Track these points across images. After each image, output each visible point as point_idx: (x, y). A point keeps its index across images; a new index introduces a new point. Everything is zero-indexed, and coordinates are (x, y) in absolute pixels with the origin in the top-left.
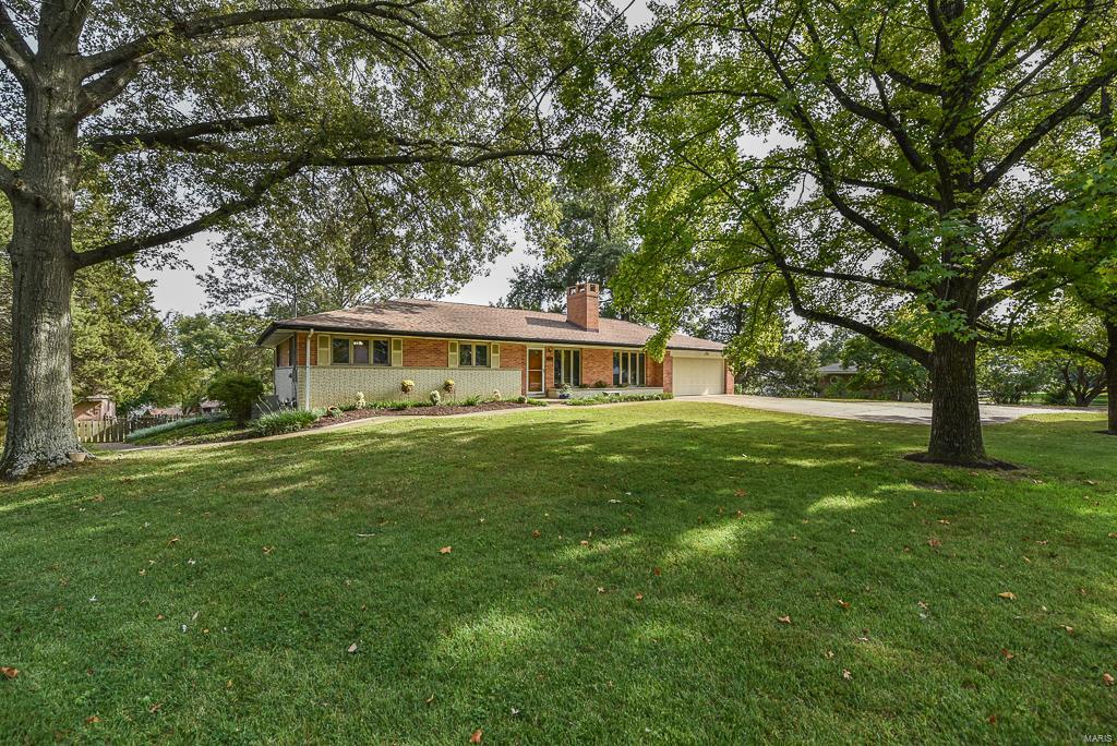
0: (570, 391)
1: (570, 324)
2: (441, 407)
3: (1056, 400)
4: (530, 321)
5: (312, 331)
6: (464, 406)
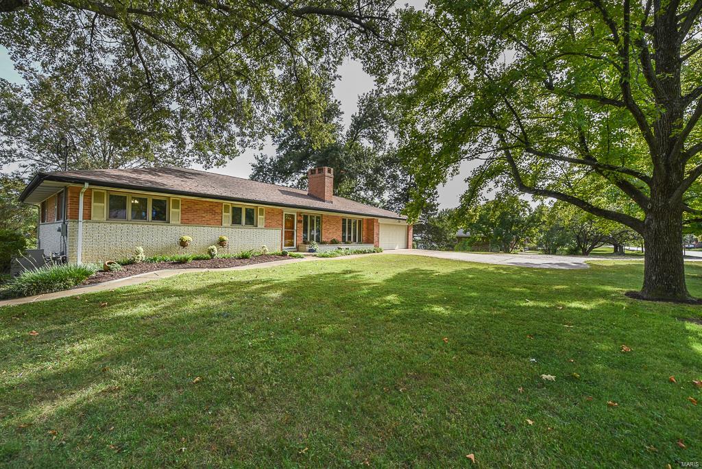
0: (316, 246)
1: (310, 196)
2: (220, 260)
4: (284, 193)
5: (87, 185)
6: (239, 258)
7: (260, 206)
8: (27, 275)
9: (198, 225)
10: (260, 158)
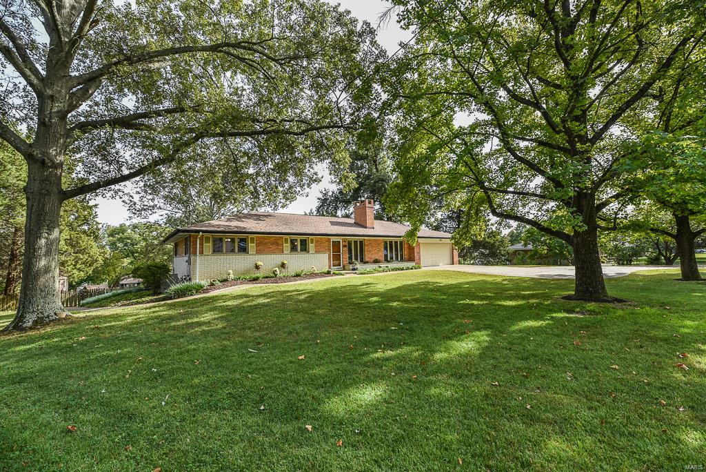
0: (359, 266)
1: (357, 224)
2: (280, 278)
3: (654, 261)
4: (333, 223)
5: (201, 233)
6: (294, 276)
7: (311, 237)
8: (173, 288)
9: (267, 254)
10: (324, 192)
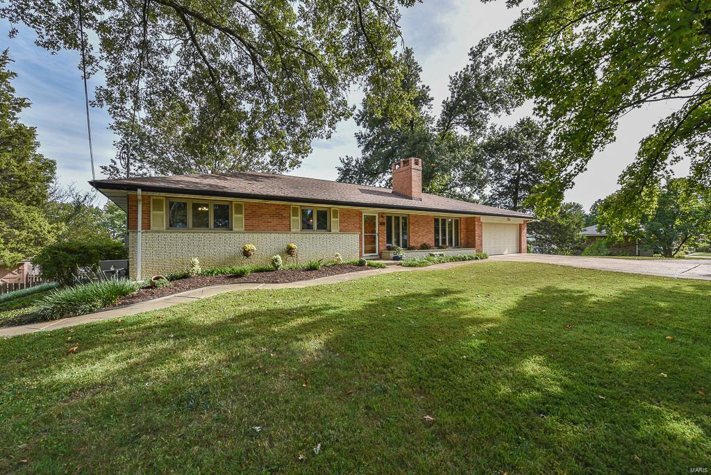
0: (403, 253)
2: (284, 273)
4: (363, 191)
5: (139, 191)
6: (307, 270)
7: (333, 207)
9: (263, 231)
